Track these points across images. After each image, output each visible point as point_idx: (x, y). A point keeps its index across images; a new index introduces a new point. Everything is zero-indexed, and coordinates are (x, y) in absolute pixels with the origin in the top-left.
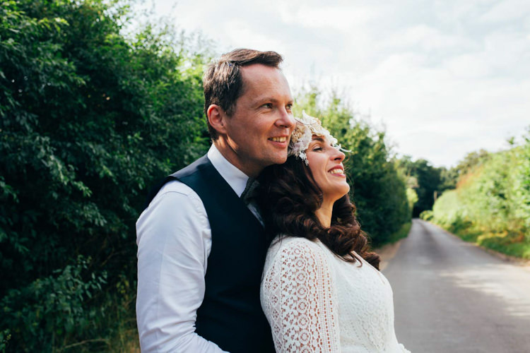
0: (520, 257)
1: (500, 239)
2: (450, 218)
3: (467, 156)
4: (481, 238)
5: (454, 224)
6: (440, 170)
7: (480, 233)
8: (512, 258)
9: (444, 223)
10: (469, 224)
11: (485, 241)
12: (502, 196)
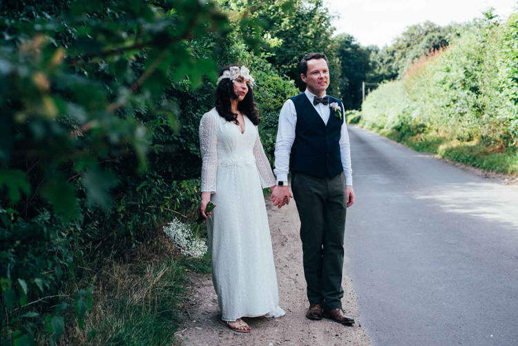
0: (504, 172)
1: (471, 149)
2: (391, 120)
3: (406, 30)
4: (442, 148)
5: (398, 129)
6: (369, 51)
7: (440, 141)
8: (493, 174)
9: (381, 128)
10: (421, 128)
11: (449, 151)
12: (475, 89)
